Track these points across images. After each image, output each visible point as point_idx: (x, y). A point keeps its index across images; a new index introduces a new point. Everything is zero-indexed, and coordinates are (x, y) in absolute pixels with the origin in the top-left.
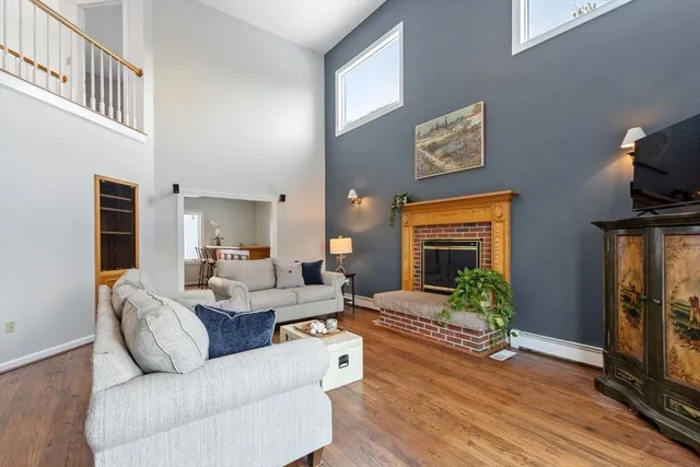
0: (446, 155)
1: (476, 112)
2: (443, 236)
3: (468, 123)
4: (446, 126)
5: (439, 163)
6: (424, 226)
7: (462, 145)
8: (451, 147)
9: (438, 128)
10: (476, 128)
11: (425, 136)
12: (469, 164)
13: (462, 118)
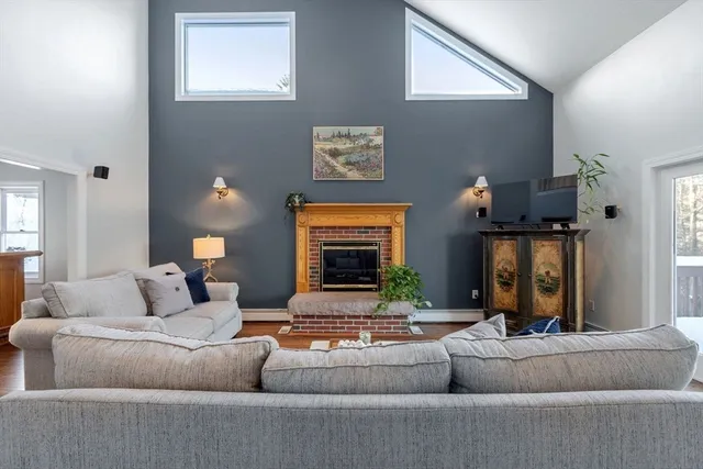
0: (348, 163)
1: (378, 134)
2: (343, 237)
3: (371, 141)
4: (348, 136)
5: (341, 169)
6: (321, 228)
7: (364, 159)
8: (354, 158)
9: (340, 136)
10: (377, 147)
11: (325, 140)
12: (371, 176)
13: (365, 135)
